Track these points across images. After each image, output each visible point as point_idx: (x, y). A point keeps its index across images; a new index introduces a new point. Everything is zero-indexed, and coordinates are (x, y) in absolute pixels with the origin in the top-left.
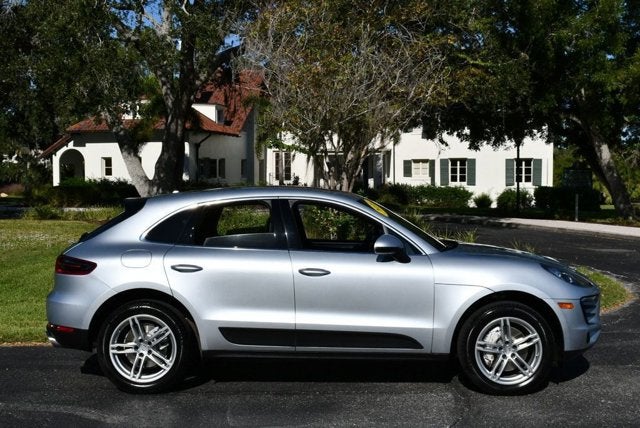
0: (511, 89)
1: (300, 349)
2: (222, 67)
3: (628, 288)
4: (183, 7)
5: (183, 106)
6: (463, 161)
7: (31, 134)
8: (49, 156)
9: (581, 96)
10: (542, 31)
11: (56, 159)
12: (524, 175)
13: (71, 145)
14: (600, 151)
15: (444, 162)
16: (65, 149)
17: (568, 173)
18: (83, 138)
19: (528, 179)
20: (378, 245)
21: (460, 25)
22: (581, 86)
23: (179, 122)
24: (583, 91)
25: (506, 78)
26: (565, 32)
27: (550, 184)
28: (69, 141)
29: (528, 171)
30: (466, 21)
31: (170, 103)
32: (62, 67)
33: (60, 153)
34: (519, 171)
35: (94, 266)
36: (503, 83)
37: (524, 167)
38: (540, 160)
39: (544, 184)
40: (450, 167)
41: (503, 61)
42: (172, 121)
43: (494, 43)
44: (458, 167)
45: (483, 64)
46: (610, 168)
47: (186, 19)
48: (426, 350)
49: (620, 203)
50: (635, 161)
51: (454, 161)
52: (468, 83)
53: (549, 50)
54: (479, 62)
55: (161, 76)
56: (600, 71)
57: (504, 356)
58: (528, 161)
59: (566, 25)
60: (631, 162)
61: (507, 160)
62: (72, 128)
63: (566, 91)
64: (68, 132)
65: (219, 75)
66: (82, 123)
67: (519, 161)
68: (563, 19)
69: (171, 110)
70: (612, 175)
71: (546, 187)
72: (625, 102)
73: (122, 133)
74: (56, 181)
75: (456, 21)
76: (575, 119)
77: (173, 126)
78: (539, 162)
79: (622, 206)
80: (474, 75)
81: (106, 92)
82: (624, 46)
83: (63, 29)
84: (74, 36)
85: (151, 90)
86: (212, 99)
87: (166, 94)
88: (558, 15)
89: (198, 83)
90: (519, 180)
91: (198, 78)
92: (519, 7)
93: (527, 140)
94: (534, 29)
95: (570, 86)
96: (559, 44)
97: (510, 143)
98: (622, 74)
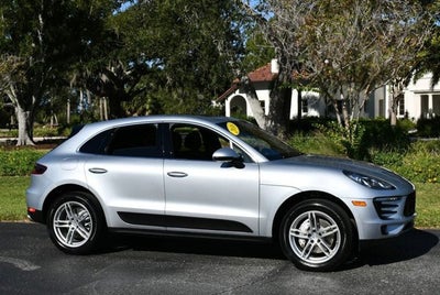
1: (169, 229)
35: (46, 168)
48: (255, 234)
57: (312, 241)
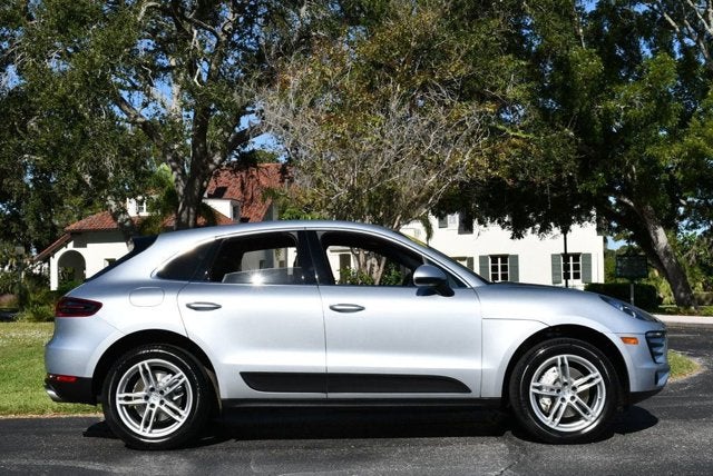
0: (556, 164)
1: (332, 395)
2: (238, 151)
3: (696, 361)
4: (195, 80)
5: (196, 193)
6: (504, 258)
7: (27, 233)
8: (47, 260)
9: (632, 175)
10: (588, 103)
11: (54, 261)
12: (572, 271)
13: (71, 246)
14: (656, 234)
15: (483, 259)
16: (64, 250)
17: (621, 260)
18: (83, 237)
19: (577, 276)
20: (418, 274)
21: (498, 93)
22: (632, 162)
23: (191, 210)
24: (634, 169)
25: (549, 152)
26: (612, 104)
27: (602, 281)
28: (68, 242)
29: (576, 267)
30: (504, 89)
31: (181, 190)
32: (62, 142)
33: (58, 255)
34: (567, 268)
35: (98, 306)
36: (547, 158)
37: (571, 263)
38: (590, 255)
39: (594, 281)
40: (490, 265)
41: (546, 134)
42: (183, 209)
43: (535, 115)
44: (499, 264)
45: (524, 136)
46: (667, 254)
47: (198, 90)
48: (474, 394)
49: (681, 291)
50: (693, 258)
51: (494, 258)
52: (509, 156)
53: (596, 124)
54: (520, 133)
55: (170, 161)
56: (653, 143)
57: (563, 400)
58: (576, 257)
59: (612, 97)
60: (688, 258)
61: (553, 255)
62: (72, 227)
63: (615, 169)
64: (67, 232)
65: (235, 159)
66: (83, 221)
67: (566, 256)
68: (610, 90)
69: (182, 197)
70: (670, 261)
71: (597, 284)
72: (681, 178)
73: (127, 224)
74: (54, 286)
75: (493, 89)
76: (626, 200)
77: (184, 215)
78: (588, 257)
79: (682, 295)
80: (515, 146)
81: (111, 174)
82: (677, 116)
83: (63, 100)
84: (75, 107)
85: (161, 183)
86: (227, 194)
87: (177, 180)
88: (603, 86)
89: (211, 167)
90: (567, 277)
91: (212, 162)
92: (561, 77)
93: (575, 227)
94: (579, 101)
95: (620, 164)
96: (608, 117)
97: (556, 231)
98: (676, 148)
